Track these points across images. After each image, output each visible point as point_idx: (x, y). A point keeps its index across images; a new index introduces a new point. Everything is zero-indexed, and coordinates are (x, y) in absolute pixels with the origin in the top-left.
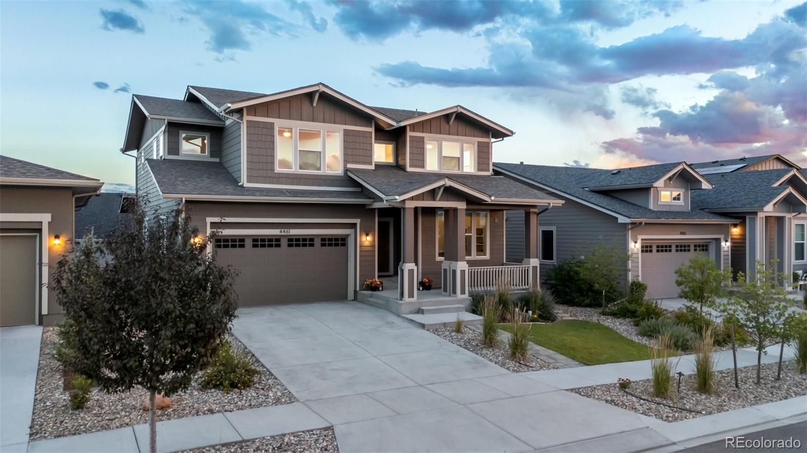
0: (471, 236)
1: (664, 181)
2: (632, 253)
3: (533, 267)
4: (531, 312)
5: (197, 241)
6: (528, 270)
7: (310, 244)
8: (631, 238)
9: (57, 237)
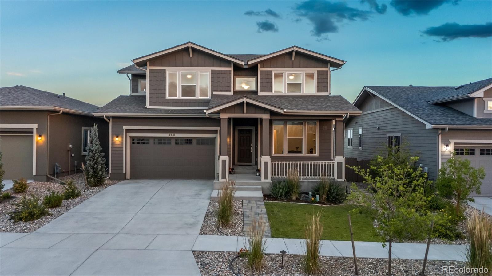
0: (302, 139)
2: (442, 155)
3: (338, 163)
4: (318, 196)
5: (117, 140)
6: (334, 165)
7: (189, 143)
8: (441, 142)
9: (40, 136)
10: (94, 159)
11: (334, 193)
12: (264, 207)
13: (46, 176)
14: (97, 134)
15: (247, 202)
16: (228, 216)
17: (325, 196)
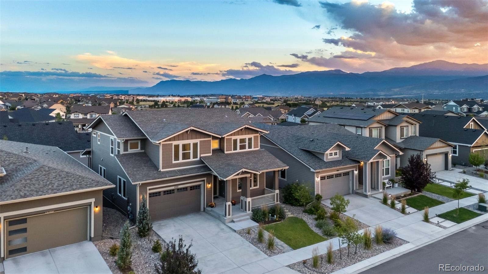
1: (330, 150)
2: (316, 183)
3: (276, 194)
4: (275, 216)
7: (186, 190)
8: (316, 176)
9: (97, 207)
13: (101, 236)
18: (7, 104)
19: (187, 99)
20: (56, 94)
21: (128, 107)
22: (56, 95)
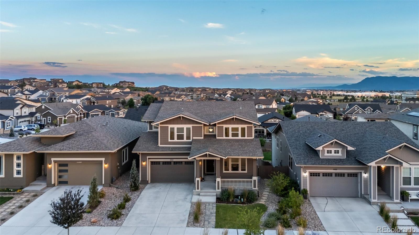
0: (239, 164)
1: (323, 147)
2: (303, 177)
3: (254, 180)
4: (242, 199)
5: (144, 163)
6: (252, 181)
7: (181, 164)
8: (303, 171)
9: (106, 164)
10: (134, 178)
11: (249, 198)
12: (215, 208)
13: (109, 184)
14: (135, 164)
15: (208, 204)
16: (198, 218)
17: (245, 199)
18: (232, 97)
19: (385, 95)
20: (268, 89)
21: (316, 101)
22: (268, 91)
